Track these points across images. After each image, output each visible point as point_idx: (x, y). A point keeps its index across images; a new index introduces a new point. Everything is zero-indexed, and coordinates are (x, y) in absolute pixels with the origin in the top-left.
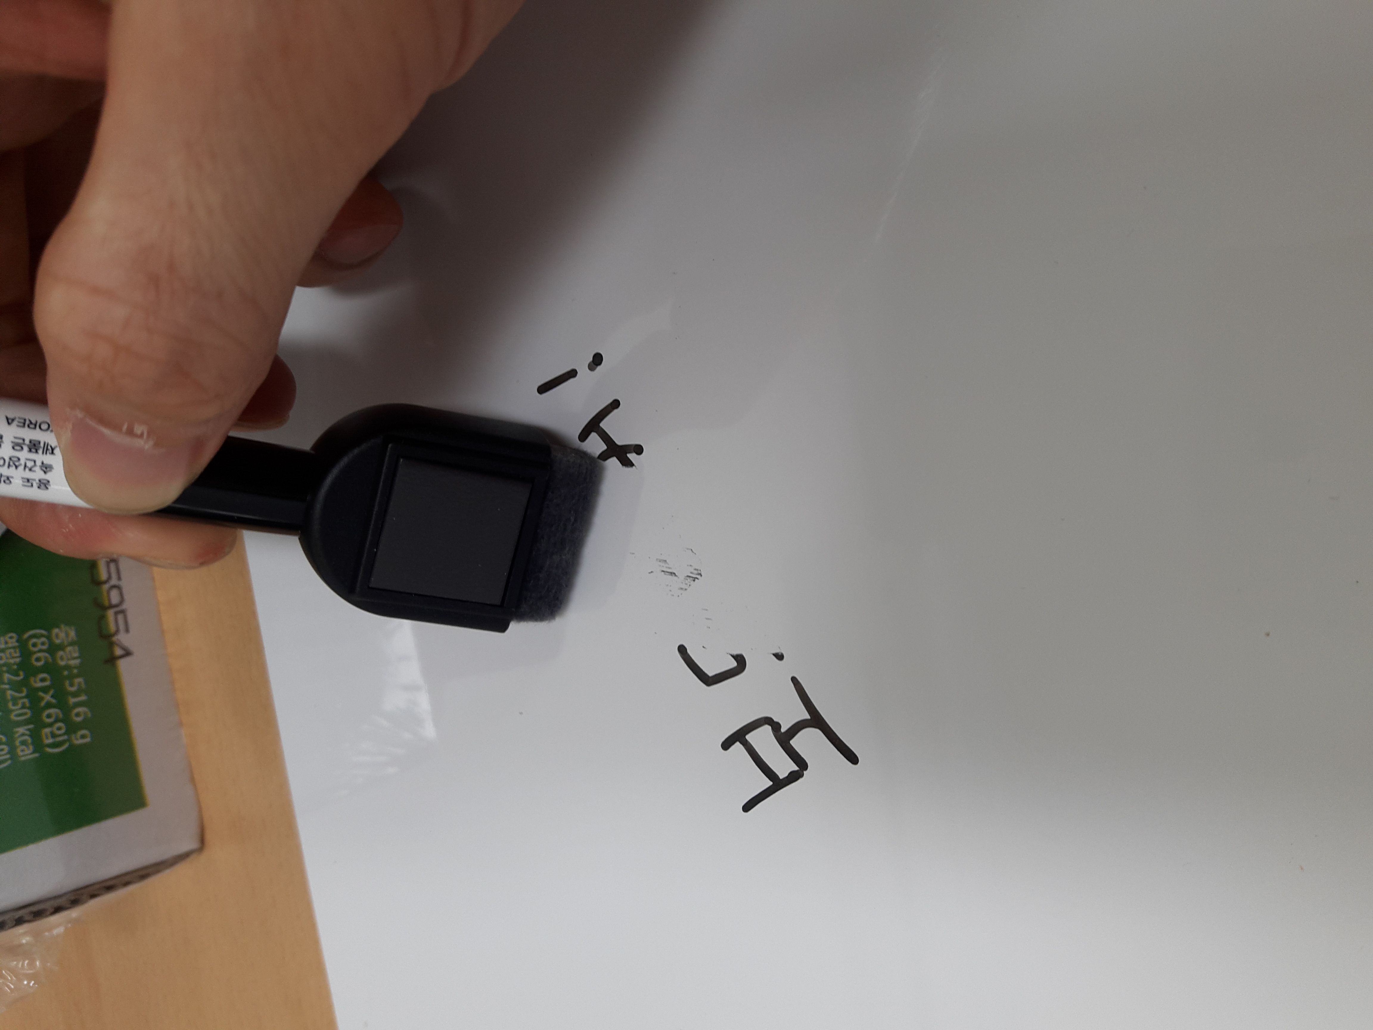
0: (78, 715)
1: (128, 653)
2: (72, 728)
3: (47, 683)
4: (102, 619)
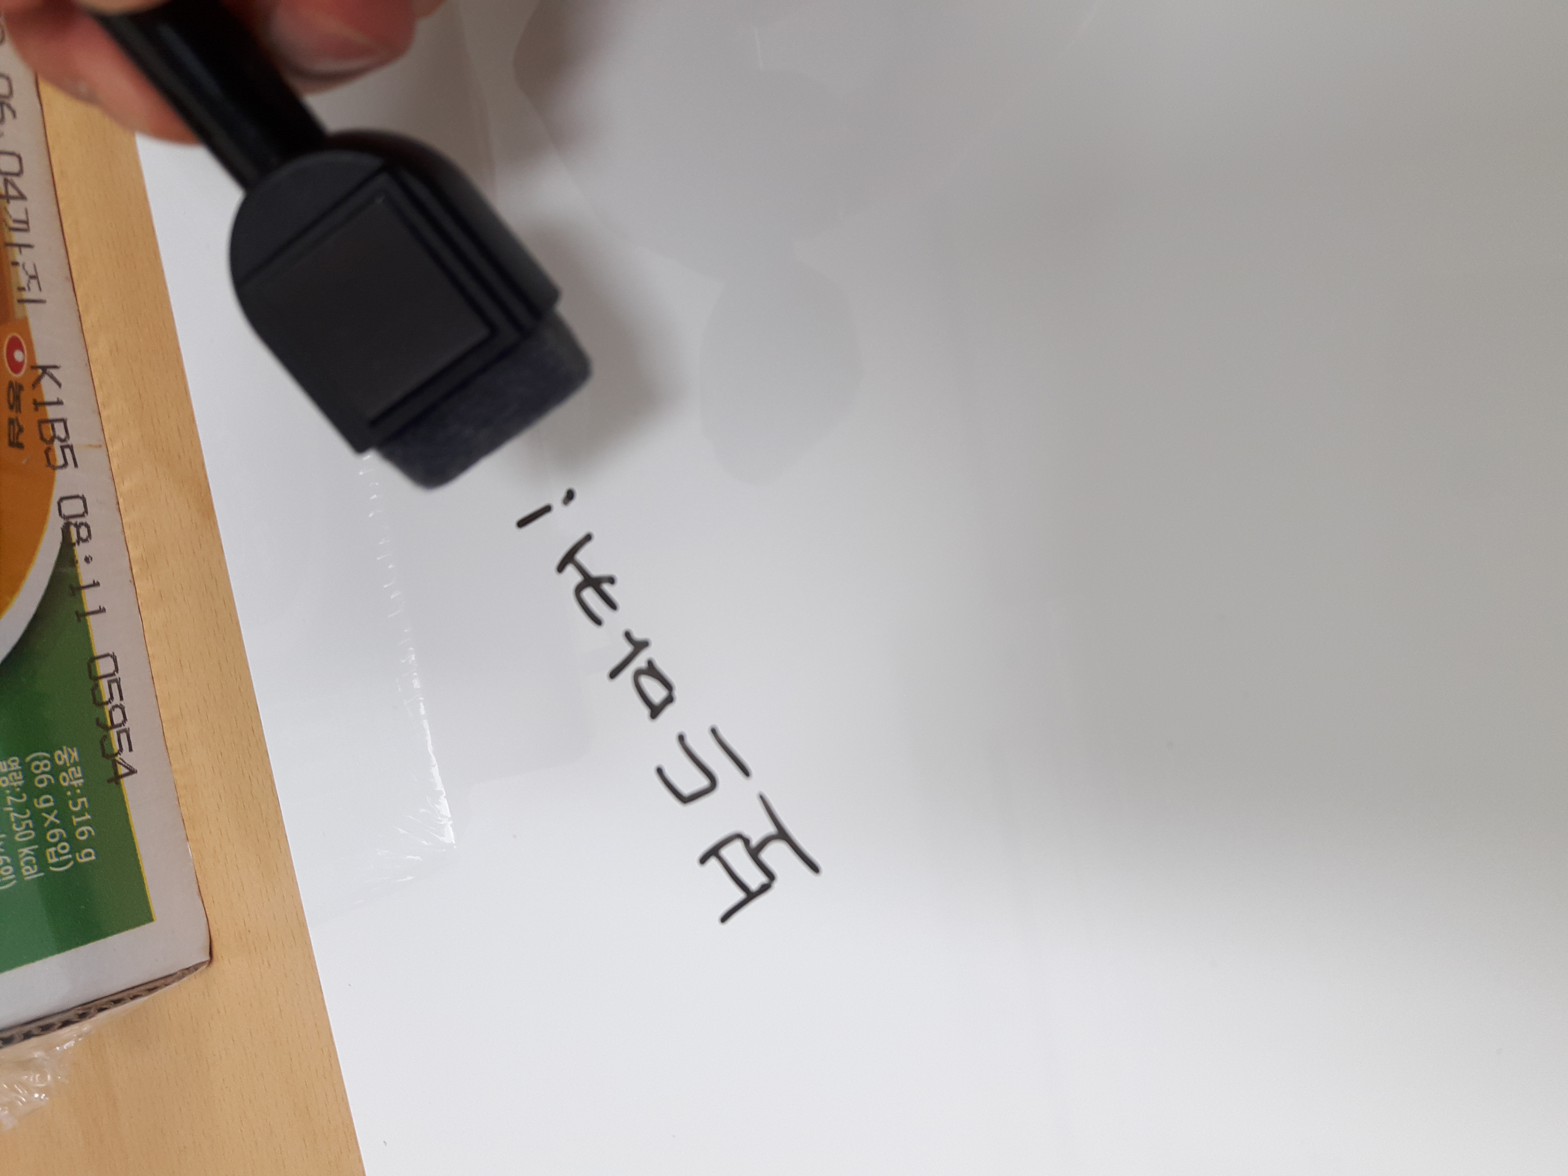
0: (82, 834)
1: (132, 771)
2: (76, 847)
3: (51, 804)
4: (106, 738)
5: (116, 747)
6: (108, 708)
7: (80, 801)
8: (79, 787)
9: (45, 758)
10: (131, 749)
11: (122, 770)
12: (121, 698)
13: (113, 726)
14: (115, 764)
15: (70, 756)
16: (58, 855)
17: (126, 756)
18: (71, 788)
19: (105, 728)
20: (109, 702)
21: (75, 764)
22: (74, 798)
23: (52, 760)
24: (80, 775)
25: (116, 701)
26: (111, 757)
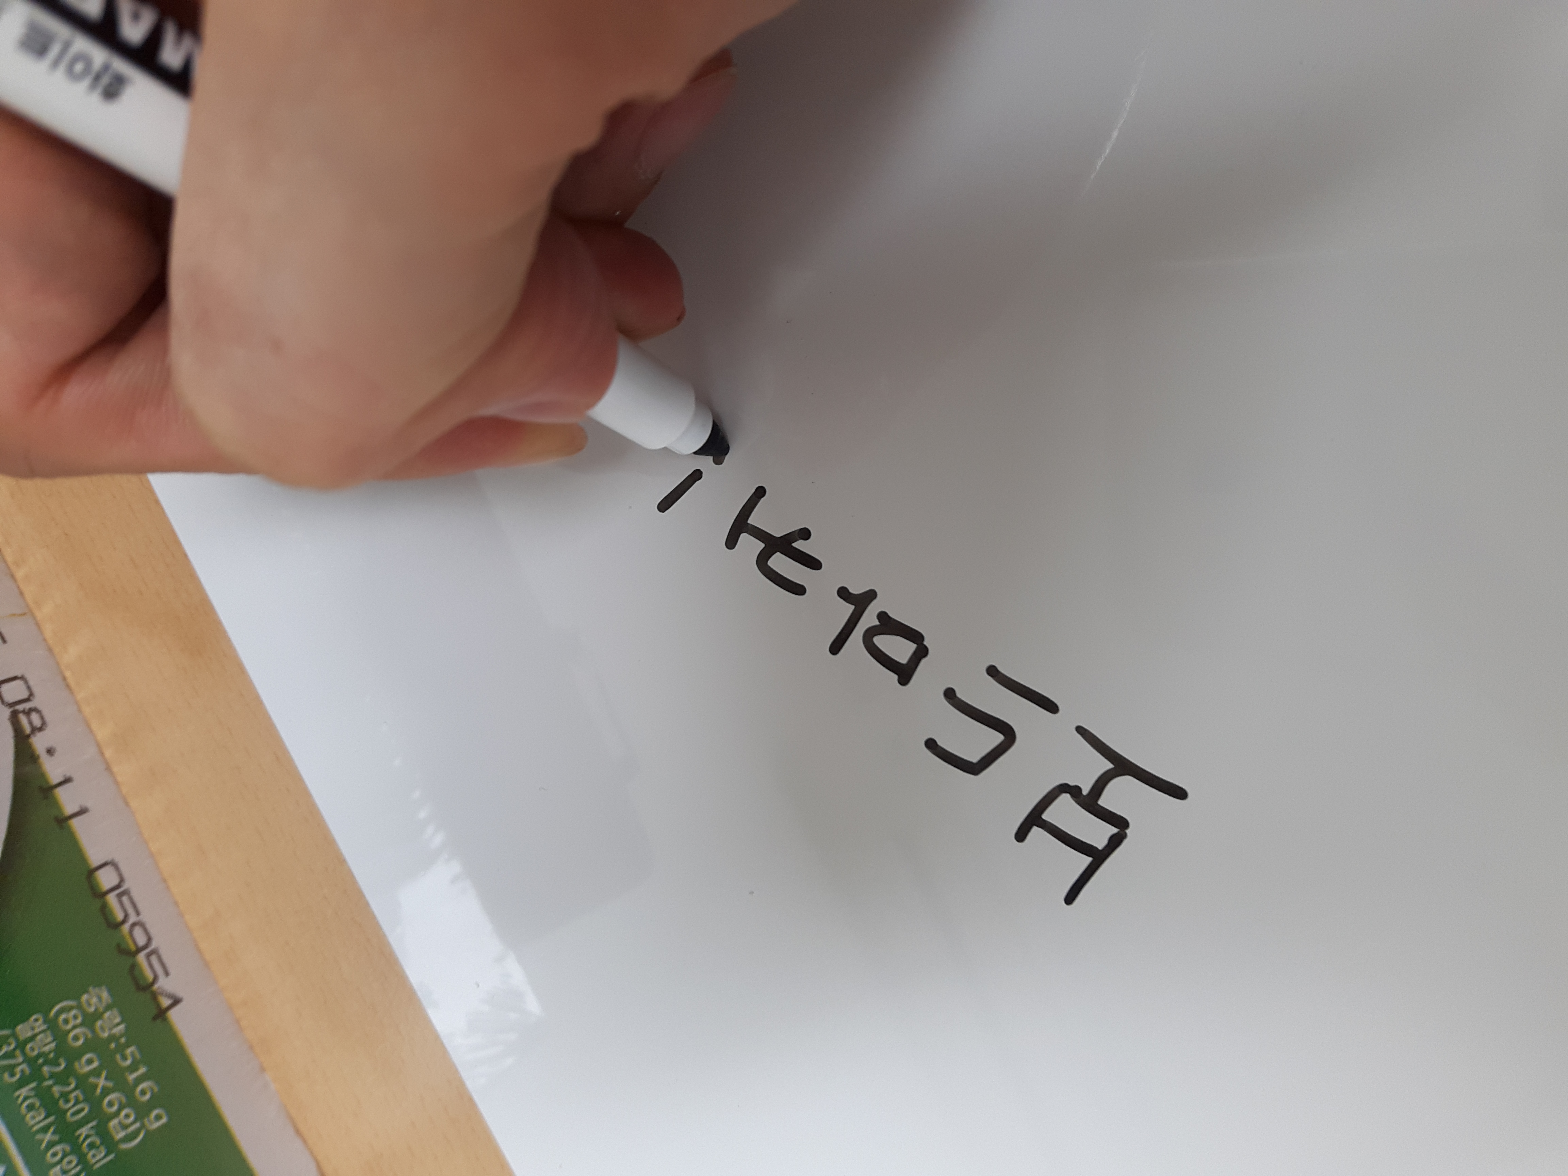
0: (143, 1092)
1: (176, 1001)
2: (142, 1112)
3: (95, 1064)
4: (134, 967)
5: (150, 977)
6: (126, 928)
7: (129, 1051)
8: (121, 1036)
9: (71, 1008)
10: (167, 974)
11: (165, 1002)
12: (138, 913)
13: (139, 950)
14: (154, 996)
15: (100, 998)
16: (124, 1127)
17: (163, 984)
18: (113, 1038)
19: (129, 953)
20: (124, 922)
21: (108, 1008)
22: (121, 1049)
23: (80, 1007)
24: (118, 1020)
25: (133, 919)
26: (146, 988)
